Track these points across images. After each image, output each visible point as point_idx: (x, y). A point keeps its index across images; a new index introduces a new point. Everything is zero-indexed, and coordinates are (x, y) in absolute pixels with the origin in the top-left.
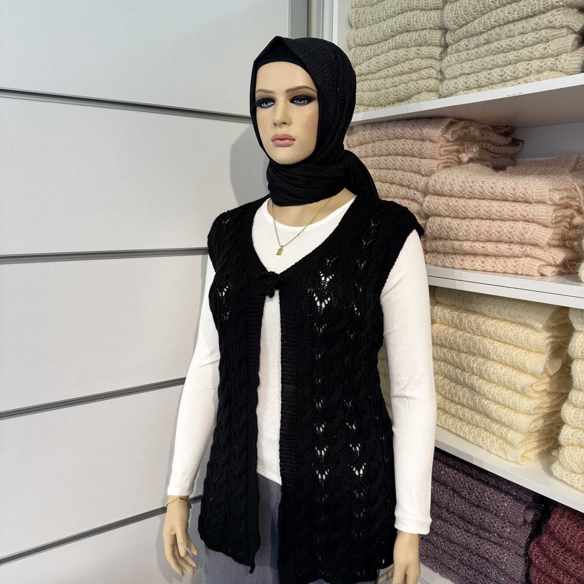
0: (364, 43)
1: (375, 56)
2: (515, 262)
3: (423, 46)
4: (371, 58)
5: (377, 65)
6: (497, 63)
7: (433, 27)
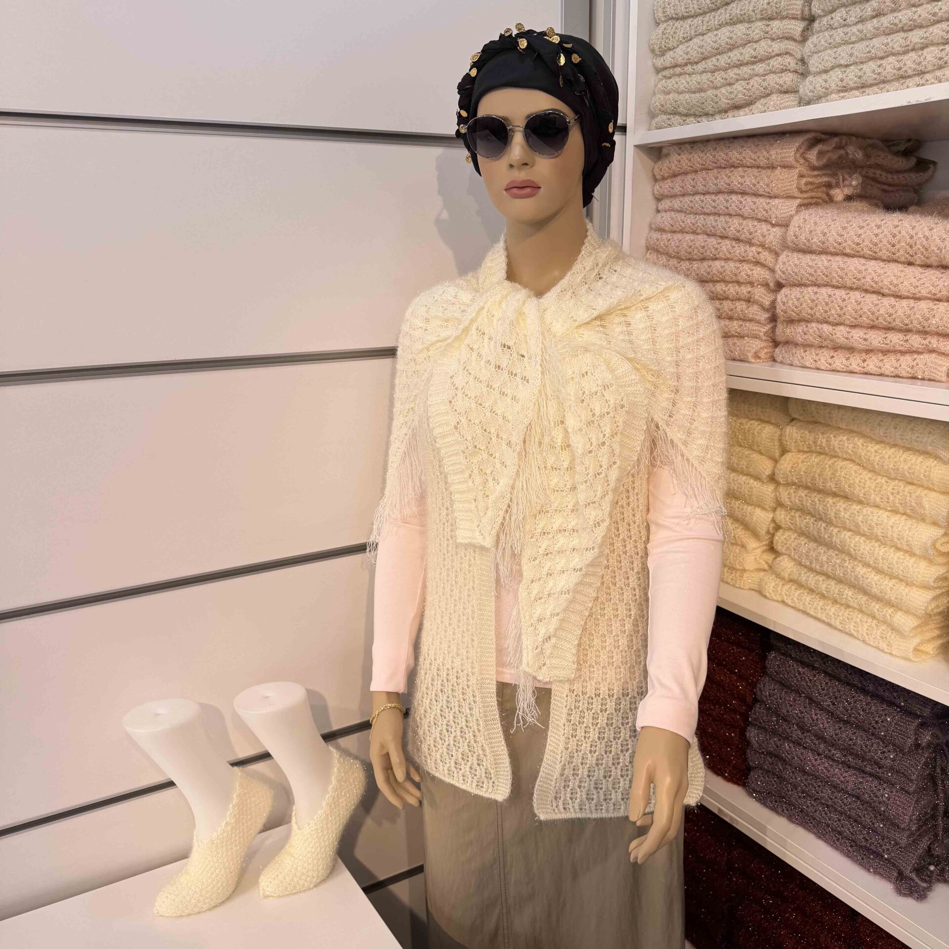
0: (680, 15)
1: (697, 35)
2: (914, 361)
3: (774, 19)
4: (690, 40)
5: (700, 50)
6: (893, 48)
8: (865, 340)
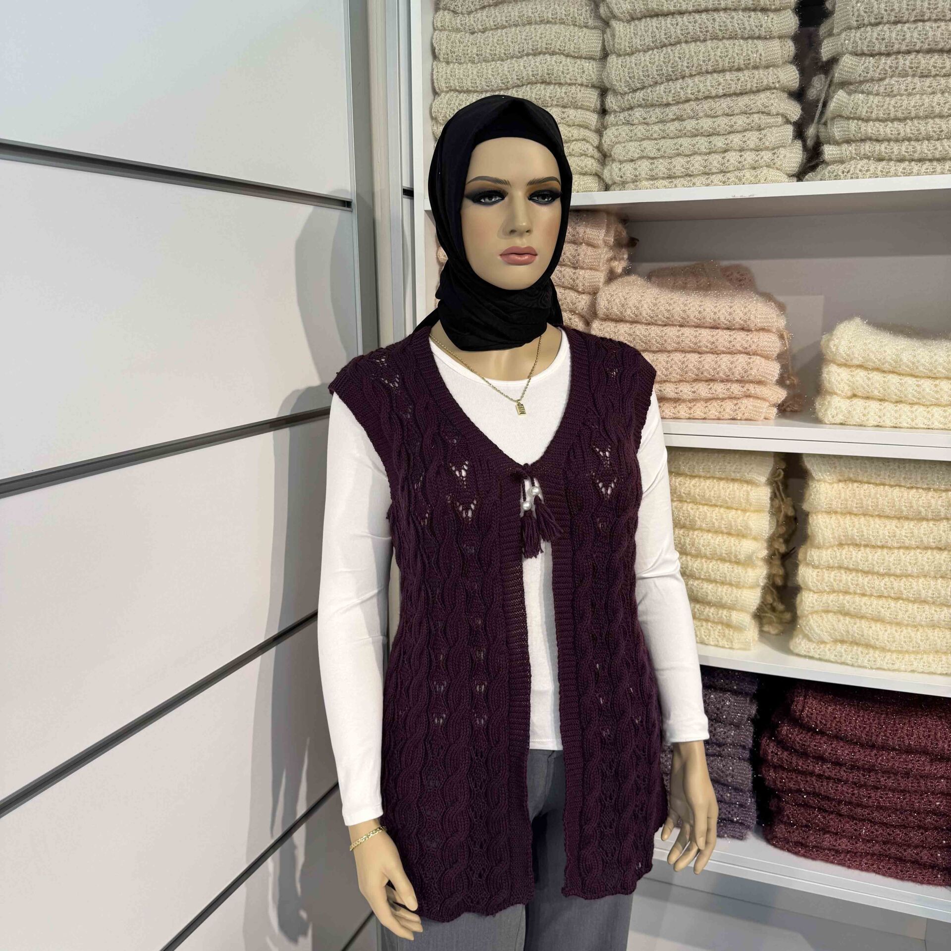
2: (735, 405)
6: (699, 149)
7: (585, 84)
8: (694, 392)
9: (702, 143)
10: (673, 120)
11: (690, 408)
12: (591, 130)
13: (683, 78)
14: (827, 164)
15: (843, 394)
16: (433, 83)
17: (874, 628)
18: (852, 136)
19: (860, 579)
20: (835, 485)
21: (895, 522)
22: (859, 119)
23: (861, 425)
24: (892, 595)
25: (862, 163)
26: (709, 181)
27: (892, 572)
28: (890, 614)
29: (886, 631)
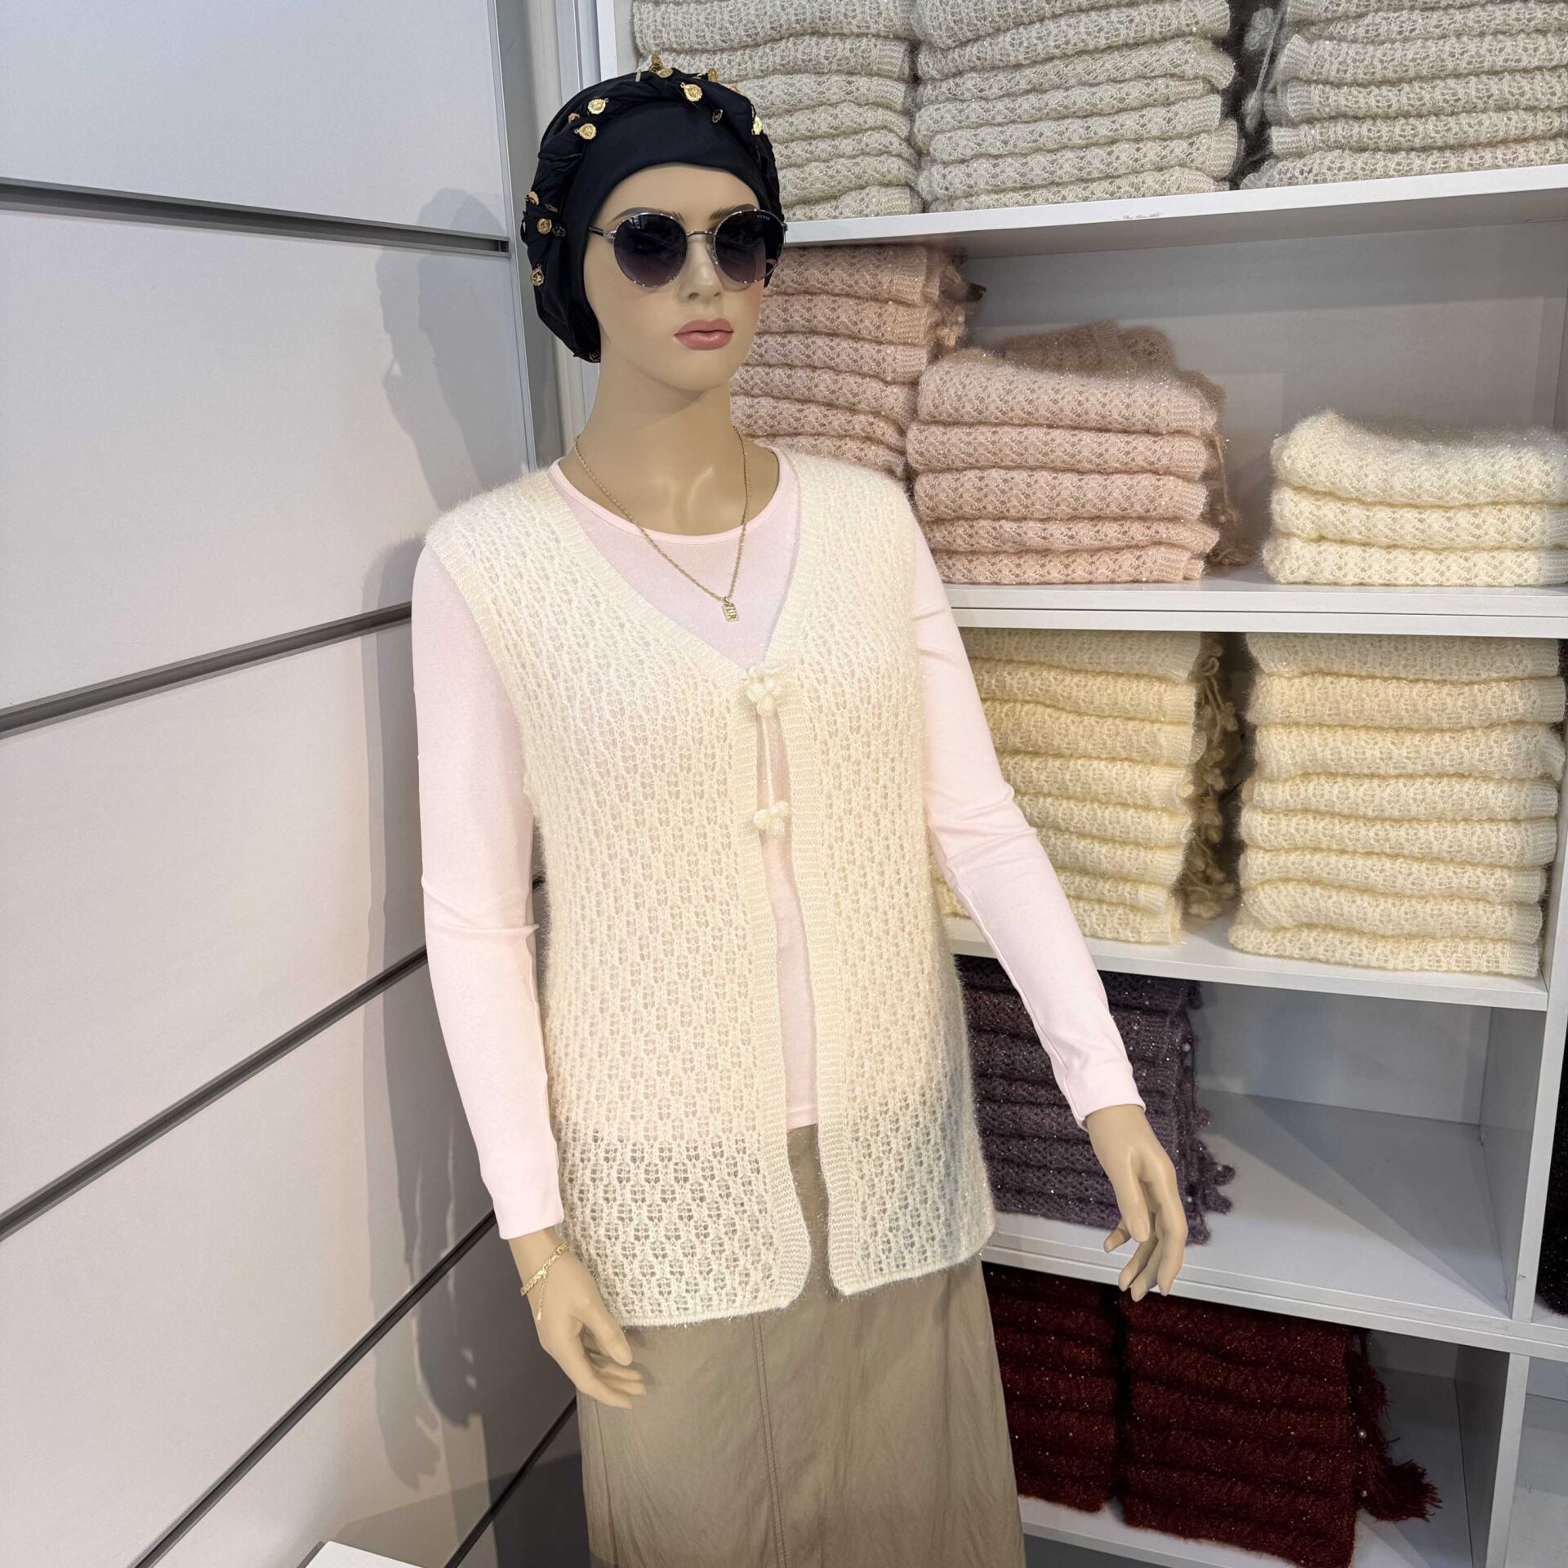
2: (1137, 559)
3: (859, 74)
6: (1069, 140)
7: (883, 34)
9: (1075, 129)
10: (1028, 92)
11: (1067, 566)
12: (895, 111)
13: (1042, 20)
14: (1278, 158)
15: (1304, 535)
16: (634, 38)
17: (1359, 902)
18: (1315, 111)
19: (1337, 827)
20: (1297, 681)
21: (1390, 736)
22: (1326, 82)
23: (1336, 584)
24: (1388, 851)
25: (1331, 156)
26: (1088, 193)
27: (1387, 814)
28: (1385, 880)
29: (1378, 906)
